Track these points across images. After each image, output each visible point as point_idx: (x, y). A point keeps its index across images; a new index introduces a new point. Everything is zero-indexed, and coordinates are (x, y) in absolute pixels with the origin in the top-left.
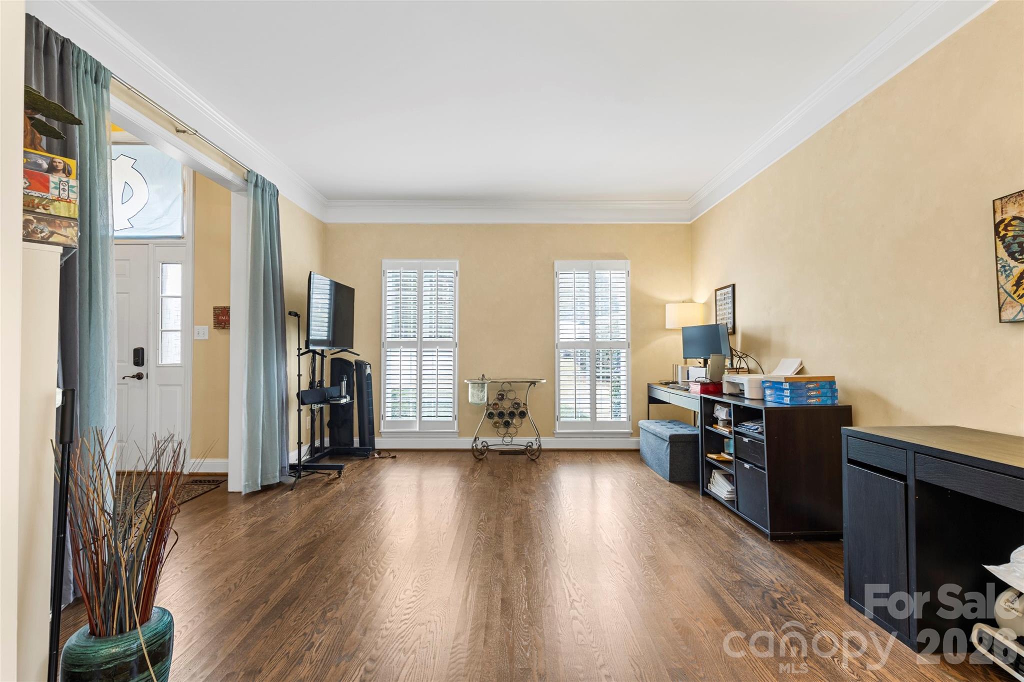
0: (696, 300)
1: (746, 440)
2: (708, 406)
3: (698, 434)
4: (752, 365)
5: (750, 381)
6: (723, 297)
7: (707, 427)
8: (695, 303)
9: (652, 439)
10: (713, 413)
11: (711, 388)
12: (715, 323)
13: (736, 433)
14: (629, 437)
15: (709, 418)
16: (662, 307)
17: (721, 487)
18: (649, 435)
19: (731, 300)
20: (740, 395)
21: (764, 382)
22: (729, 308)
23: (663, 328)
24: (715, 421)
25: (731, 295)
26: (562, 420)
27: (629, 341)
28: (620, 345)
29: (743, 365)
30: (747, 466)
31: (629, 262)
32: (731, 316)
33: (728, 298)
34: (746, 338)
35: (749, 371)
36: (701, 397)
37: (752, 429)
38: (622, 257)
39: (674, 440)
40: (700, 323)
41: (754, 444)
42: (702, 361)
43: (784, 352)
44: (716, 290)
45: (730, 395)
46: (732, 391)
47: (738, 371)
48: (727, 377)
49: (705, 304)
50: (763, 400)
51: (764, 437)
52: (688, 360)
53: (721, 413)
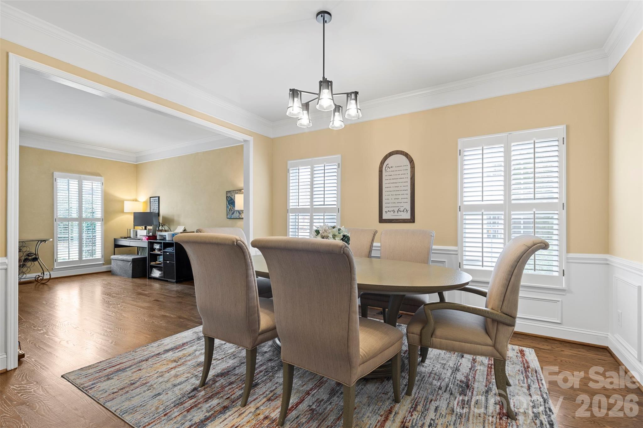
0: (139, 199)
1: (168, 253)
2: (151, 245)
3: (147, 257)
4: (166, 228)
5: (168, 234)
6: (154, 201)
7: (151, 252)
8: (139, 201)
9: (120, 263)
10: (153, 247)
11: (151, 238)
12: (149, 211)
13: (164, 252)
14: (101, 266)
15: (152, 249)
16: (122, 202)
17: (156, 273)
18: (118, 261)
19: (158, 202)
20: (165, 239)
21: (173, 234)
22: (157, 206)
23: (122, 212)
24: (154, 250)
25: (157, 200)
26: (59, 261)
27: (103, 218)
28: (98, 220)
29: (163, 229)
30: (168, 262)
31: (103, 178)
32: (158, 209)
33: (156, 201)
34: (163, 218)
35: (165, 231)
36: (148, 242)
37: (169, 250)
38: (98, 175)
39: (134, 261)
40: (142, 211)
41: (171, 254)
42: (144, 227)
43: (179, 224)
44: (150, 198)
45: (160, 240)
46: (161, 238)
47: (161, 231)
48: (158, 234)
49: (144, 202)
50: (173, 240)
51: (174, 251)
52: (135, 227)
53: (157, 247)
